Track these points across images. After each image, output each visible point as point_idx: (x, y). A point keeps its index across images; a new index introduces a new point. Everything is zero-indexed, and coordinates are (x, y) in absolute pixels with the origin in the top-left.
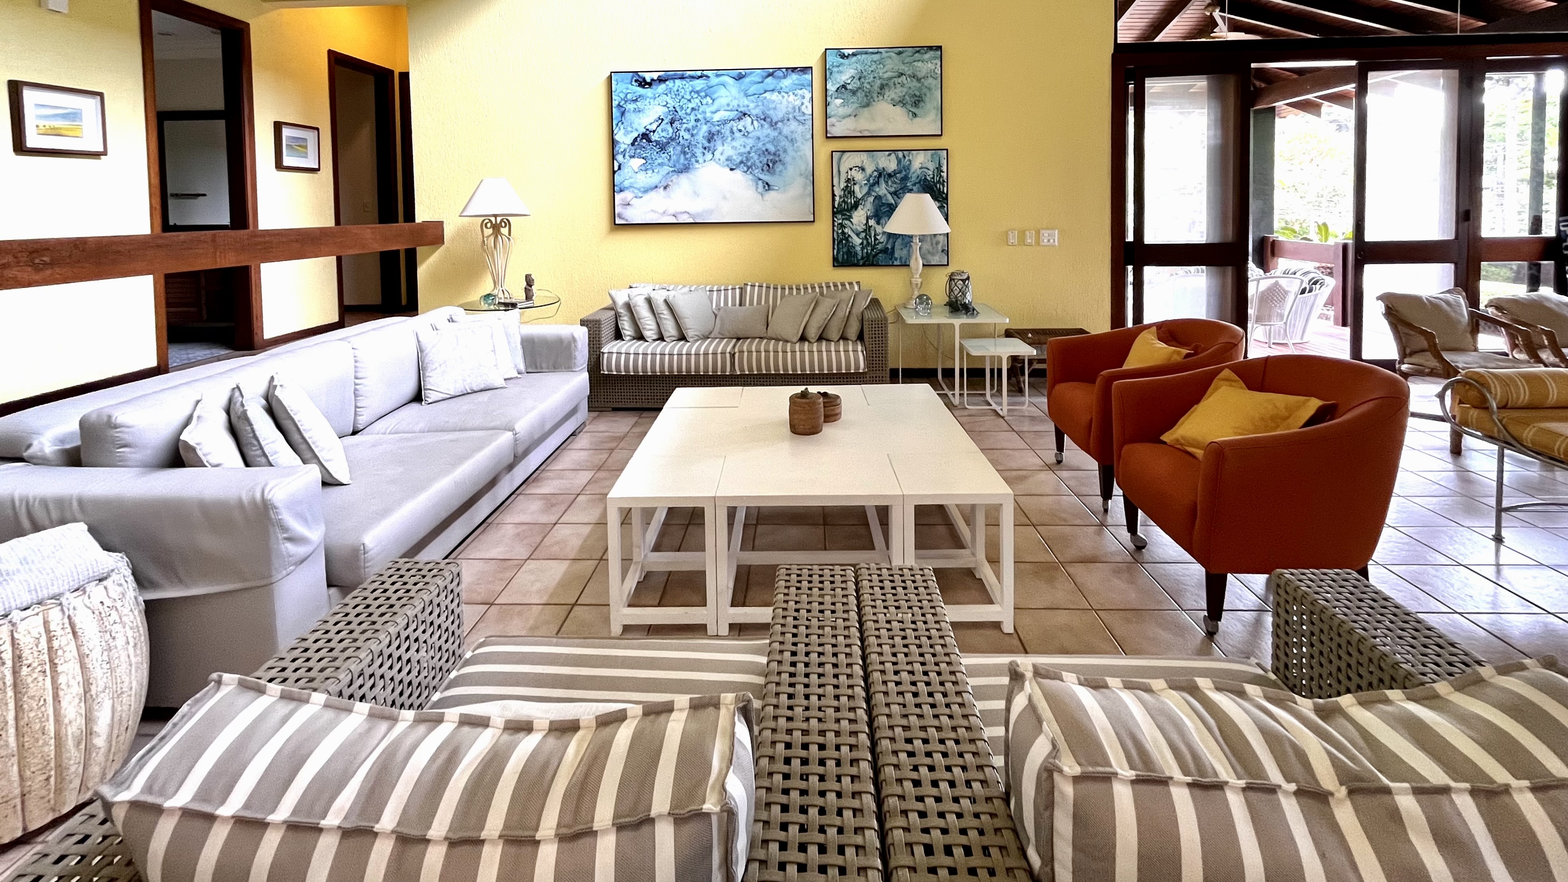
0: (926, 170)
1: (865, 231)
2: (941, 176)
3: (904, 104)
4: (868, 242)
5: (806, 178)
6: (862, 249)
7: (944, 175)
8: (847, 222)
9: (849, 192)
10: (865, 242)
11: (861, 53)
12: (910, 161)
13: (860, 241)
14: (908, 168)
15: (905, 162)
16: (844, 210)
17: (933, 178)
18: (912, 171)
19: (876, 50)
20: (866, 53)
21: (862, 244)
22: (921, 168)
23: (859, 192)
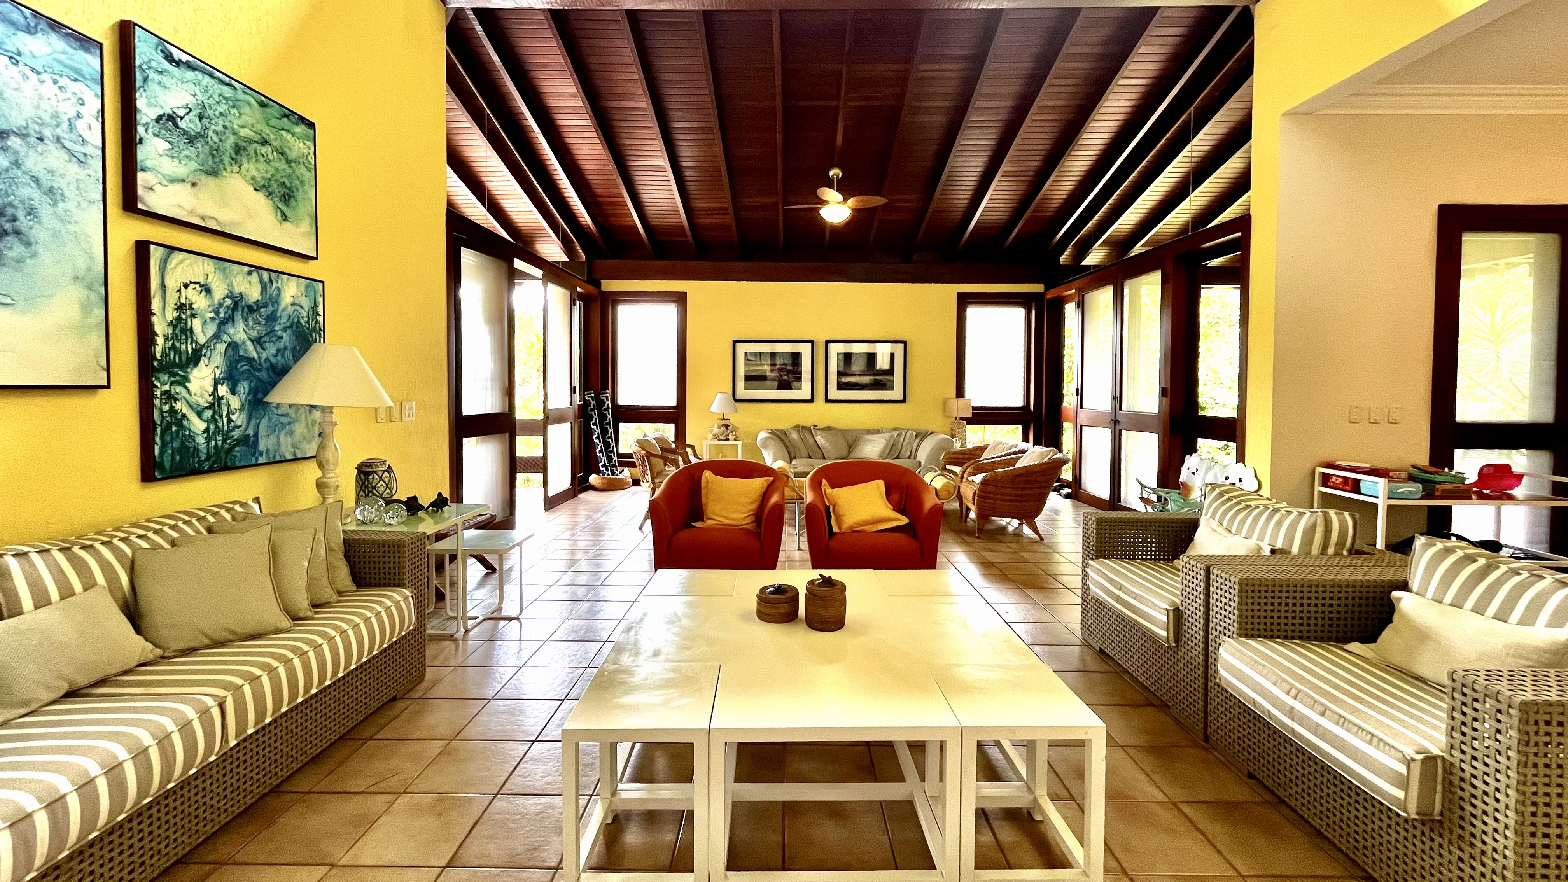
0: (298, 308)
1: (211, 406)
2: (317, 322)
3: (270, 194)
4: (217, 427)
5: (90, 287)
6: (208, 439)
7: (320, 319)
8: (179, 389)
9: (184, 331)
10: (212, 427)
11: (204, 72)
12: (278, 289)
13: (202, 426)
14: (275, 300)
15: (272, 290)
16: (175, 365)
17: (308, 322)
18: (282, 306)
19: (227, 80)
20: (211, 76)
21: (207, 430)
22: (293, 304)
23: (202, 331)
